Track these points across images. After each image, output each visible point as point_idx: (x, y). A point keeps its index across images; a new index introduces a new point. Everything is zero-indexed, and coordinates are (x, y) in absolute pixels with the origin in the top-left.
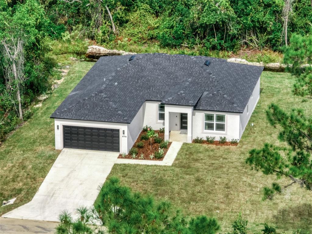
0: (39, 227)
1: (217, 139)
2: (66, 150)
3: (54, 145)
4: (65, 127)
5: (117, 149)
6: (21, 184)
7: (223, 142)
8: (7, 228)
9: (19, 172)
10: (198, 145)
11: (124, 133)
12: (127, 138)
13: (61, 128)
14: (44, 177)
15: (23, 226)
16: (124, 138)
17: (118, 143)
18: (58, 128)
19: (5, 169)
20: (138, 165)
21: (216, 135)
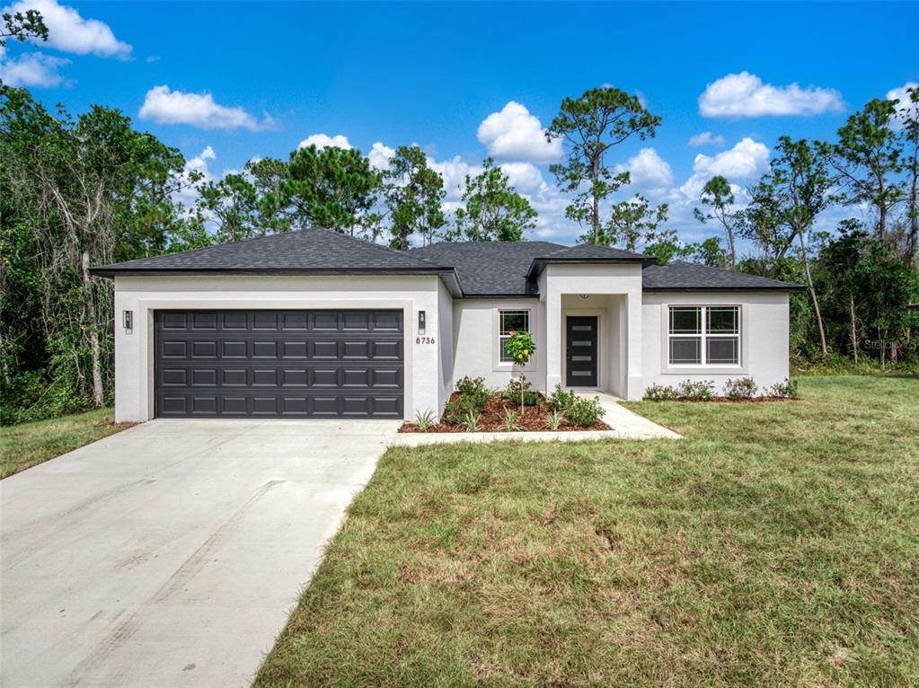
5: (395, 408)
11: (422, 325)
12: (435, 348)
13: (143, 324)
16: (424, 346)
17: (399, 378)
18: (129, 325)
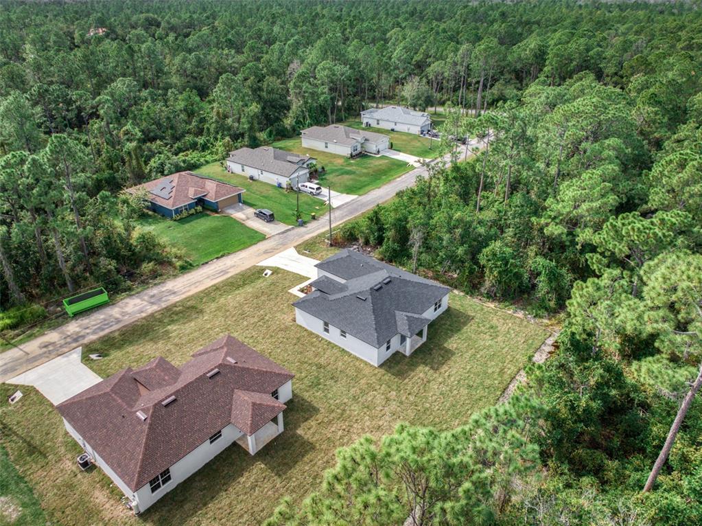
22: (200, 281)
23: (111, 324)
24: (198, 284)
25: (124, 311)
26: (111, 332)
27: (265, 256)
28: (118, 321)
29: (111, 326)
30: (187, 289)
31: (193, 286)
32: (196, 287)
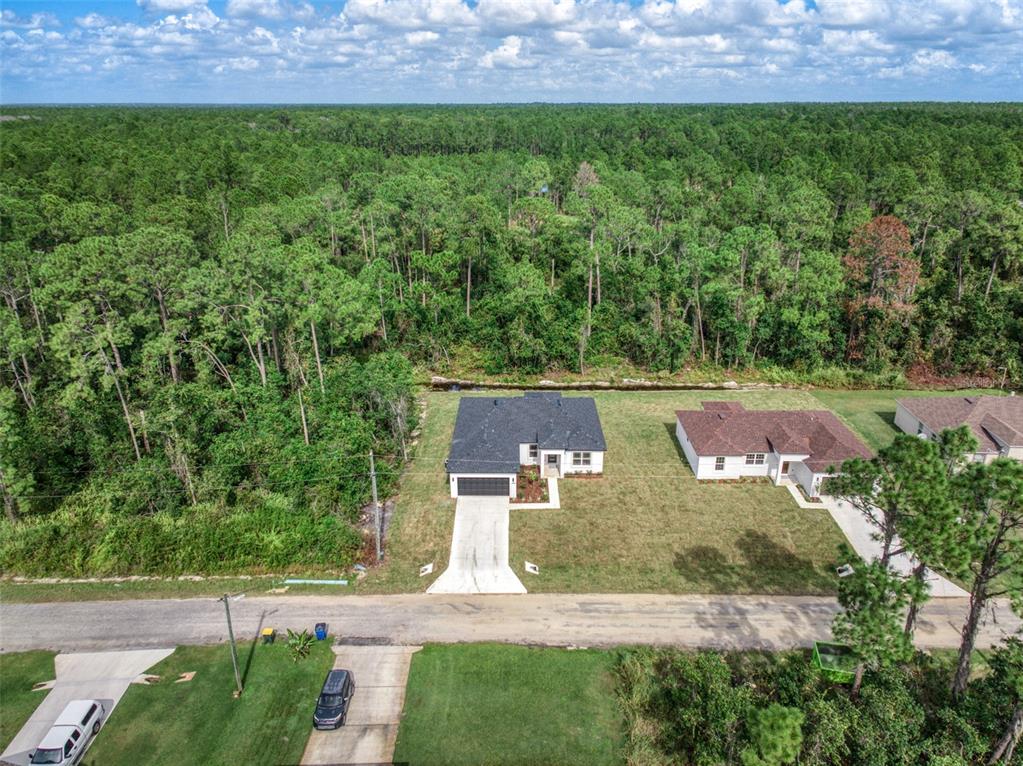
0: (468, 604)
1: (585, 472)
2: (461, 498)
3: (450, 493)
4: (458, 479)
6: (432, 544)
7: (589, 474)
8: (435, 610)
9: (426, 529)
10: (570, 479)
11: (512, 481)
13: (456, 480)
14: (451, 533)
15: (451, 605)
16: (513, 485)
17: (508, 489)
18: (453, 481)
19: (411, 525)
20: (532, 510)
21: (583, 469)
22: (640, 612)
23: (816, 609)
24: (647, 608)
25: (791, 624)
26: (819, 595)
27: (477, 601)
28: (804, 608)
29: (817, 605)
30: (669, 608)
31: (657, 608)
32: (653, 604)
